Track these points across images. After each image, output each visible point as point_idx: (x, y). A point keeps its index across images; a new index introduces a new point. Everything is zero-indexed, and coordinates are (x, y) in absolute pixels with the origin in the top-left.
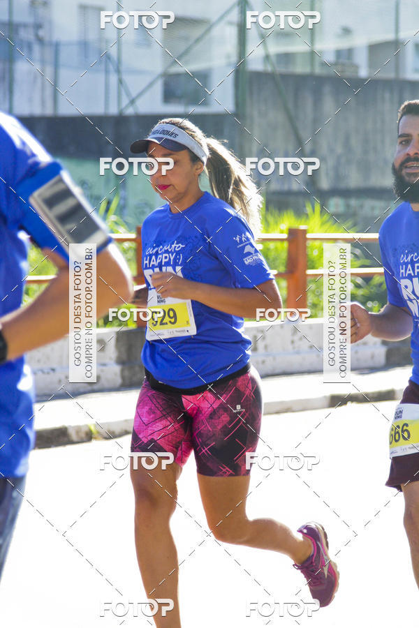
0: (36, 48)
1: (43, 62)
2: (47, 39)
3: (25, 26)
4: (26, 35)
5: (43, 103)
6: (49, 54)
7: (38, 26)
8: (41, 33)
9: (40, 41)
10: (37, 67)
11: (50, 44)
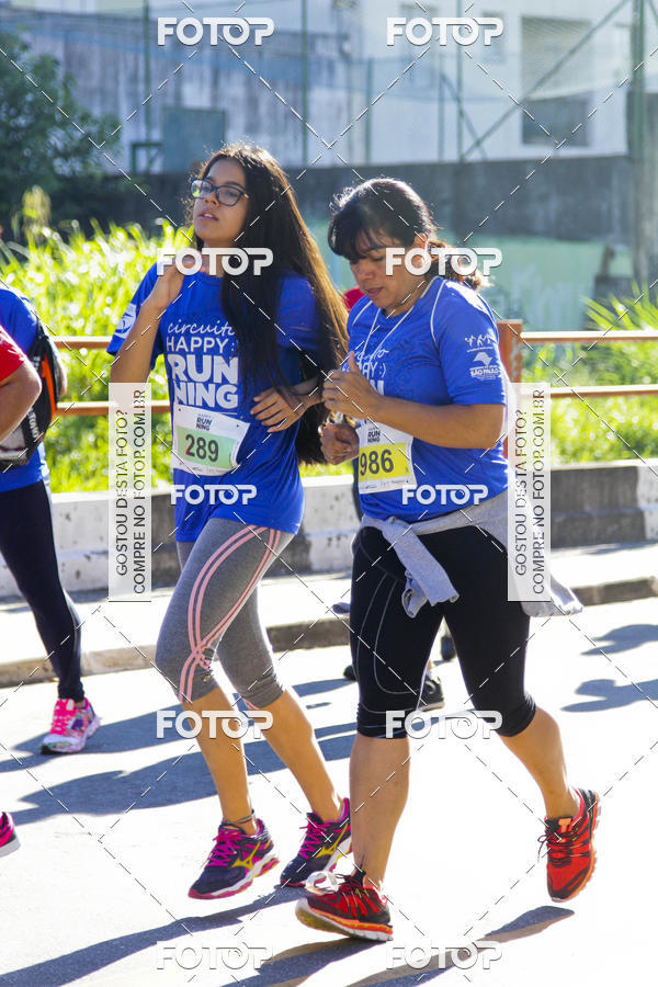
0: (340, 69)
1: (349, 88)
2: (355, 56)
3: (325, 36)
4: (326, 50)
5: (350, 147)
6: (358, 76)
7: (343, 37)
8: (347, 47)
9: (346, 57)
10: (341, 95)
11: (360, 62)
